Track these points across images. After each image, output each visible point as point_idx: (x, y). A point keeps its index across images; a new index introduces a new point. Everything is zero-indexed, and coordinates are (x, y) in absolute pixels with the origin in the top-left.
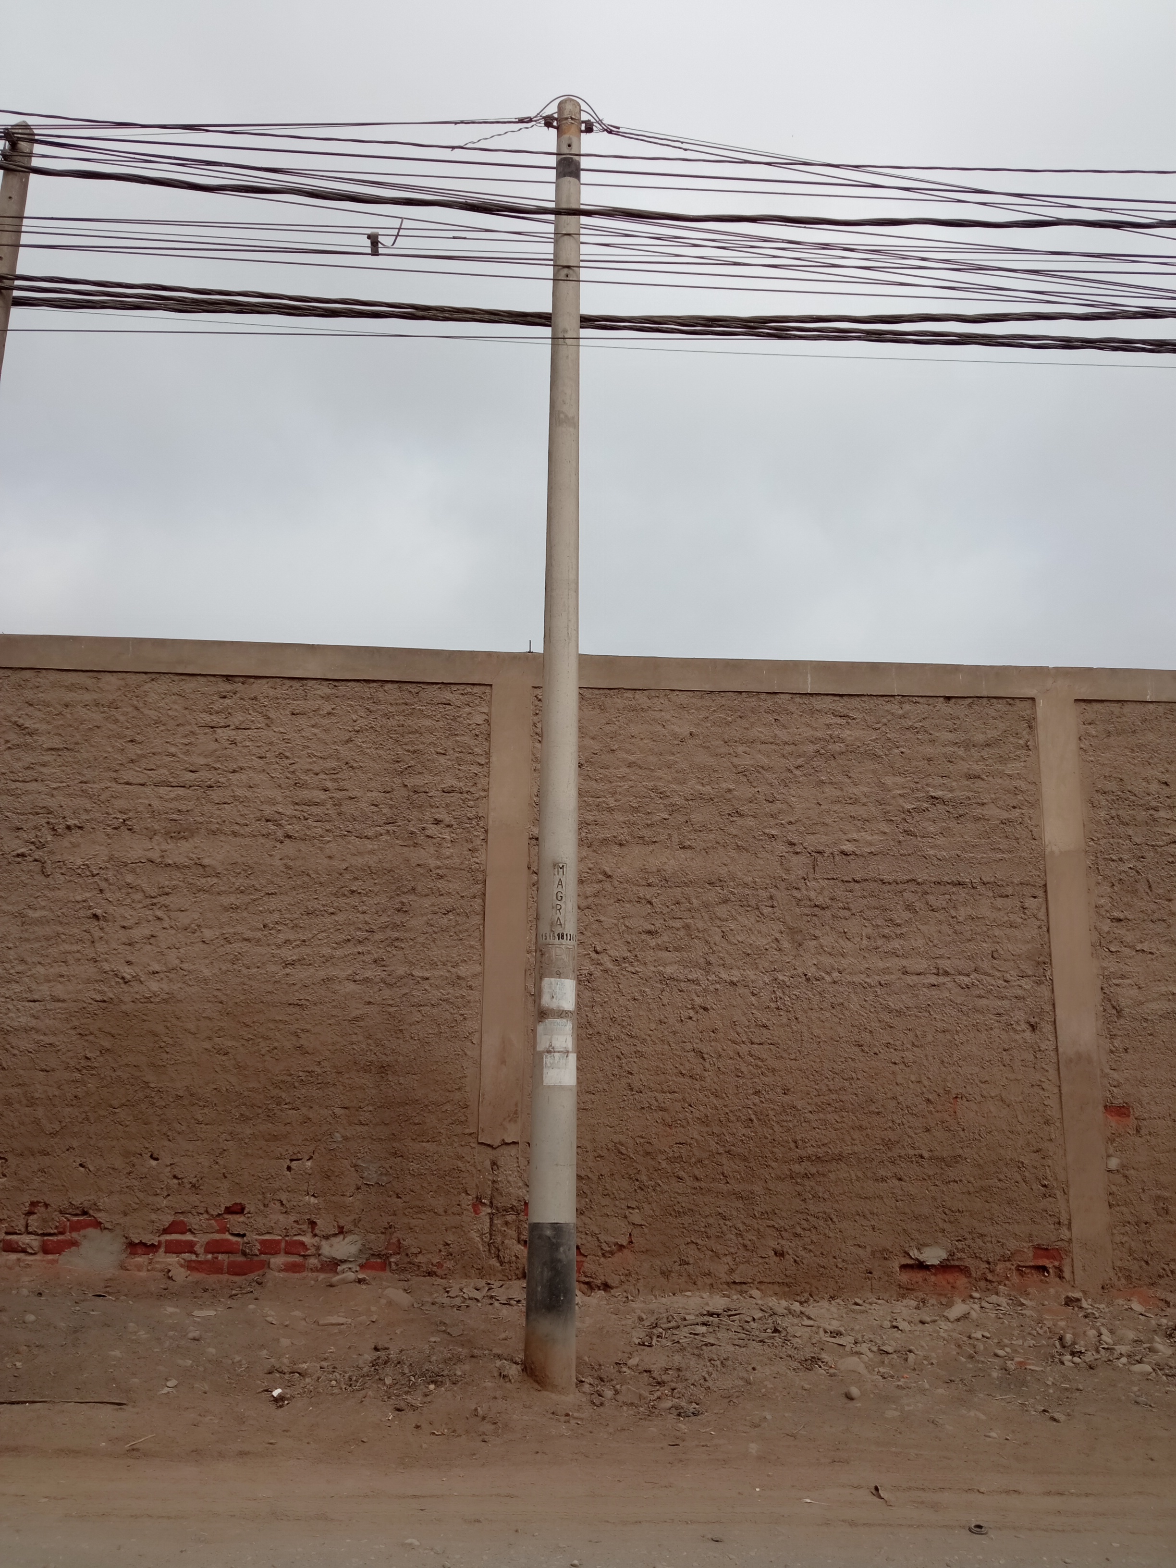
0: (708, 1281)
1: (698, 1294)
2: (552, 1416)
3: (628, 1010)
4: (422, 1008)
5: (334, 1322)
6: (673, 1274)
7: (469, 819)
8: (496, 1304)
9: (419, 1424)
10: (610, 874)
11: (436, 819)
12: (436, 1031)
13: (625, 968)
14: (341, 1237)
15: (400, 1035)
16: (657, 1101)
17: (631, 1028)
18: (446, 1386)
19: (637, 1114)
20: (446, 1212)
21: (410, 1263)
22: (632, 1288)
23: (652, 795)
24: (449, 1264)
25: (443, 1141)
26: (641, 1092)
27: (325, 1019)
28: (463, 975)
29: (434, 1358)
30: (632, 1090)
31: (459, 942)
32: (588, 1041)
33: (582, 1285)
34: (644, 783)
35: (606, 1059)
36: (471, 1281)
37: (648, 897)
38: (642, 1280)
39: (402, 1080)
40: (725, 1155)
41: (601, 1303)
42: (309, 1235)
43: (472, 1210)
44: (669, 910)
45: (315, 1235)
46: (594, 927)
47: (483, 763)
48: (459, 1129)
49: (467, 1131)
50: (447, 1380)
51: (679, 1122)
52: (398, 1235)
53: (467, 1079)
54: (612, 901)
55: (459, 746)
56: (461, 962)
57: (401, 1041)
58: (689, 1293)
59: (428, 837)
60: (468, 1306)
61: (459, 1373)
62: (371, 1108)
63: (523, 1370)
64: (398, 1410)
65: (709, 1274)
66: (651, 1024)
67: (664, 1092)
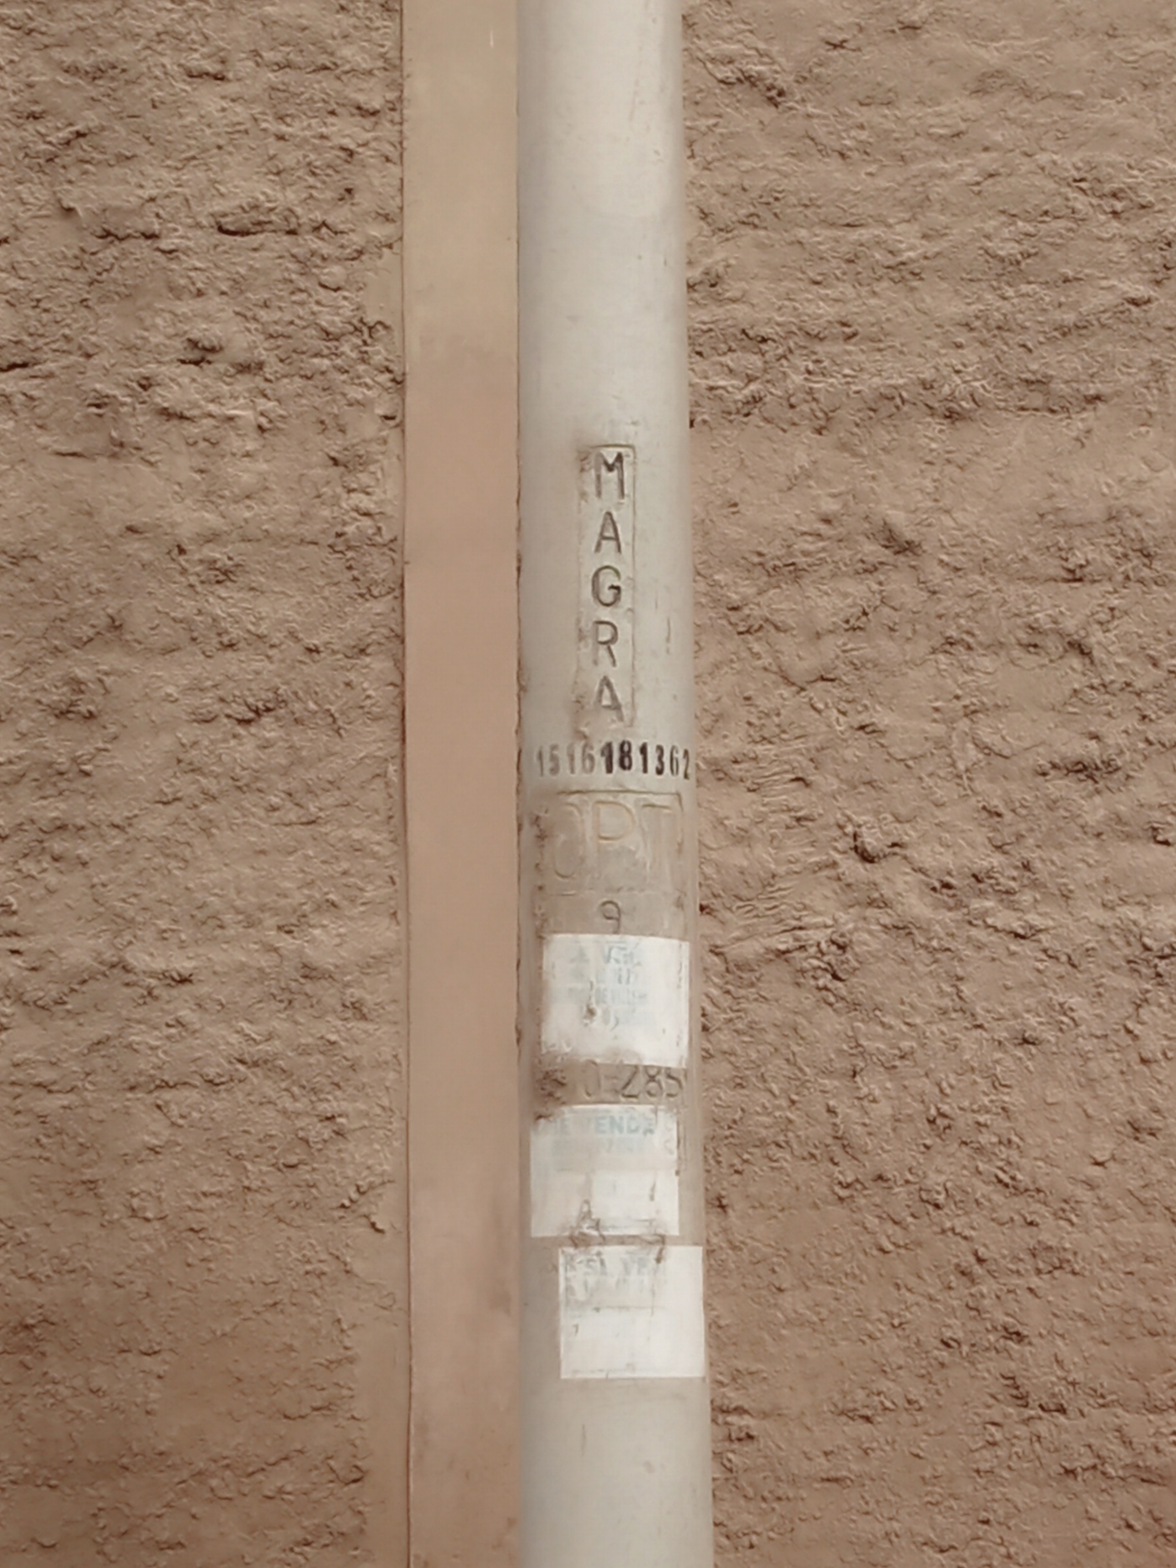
3: (997, 1084)
4: (167, 1095)
7: (327, 335)
10: (909, 534)
11: (194, 344)
12: (226, 1185)
13: (984, 914)
15: (88, 1204)
16: (1127, 1443)
17: (1014, 1155)
23: (1081, 203)
26: (1062, 1410)
28: (325, 960)
30: (1022, 1400)
31: (306, 831)
32: (838, 1212)
34: (1043, 158)
35: (912, 1282)
37: (1070, 625)
39: (100, 1377)
44: (1158, 675)
46: (848, 754)
47: (376, 104)
54: (922, 647)
55: (276, 44)
56: (318, 909)
57: (91, 1226)
59: (167, 414)
66: (1097, 1141)
67: (1156, 1409)
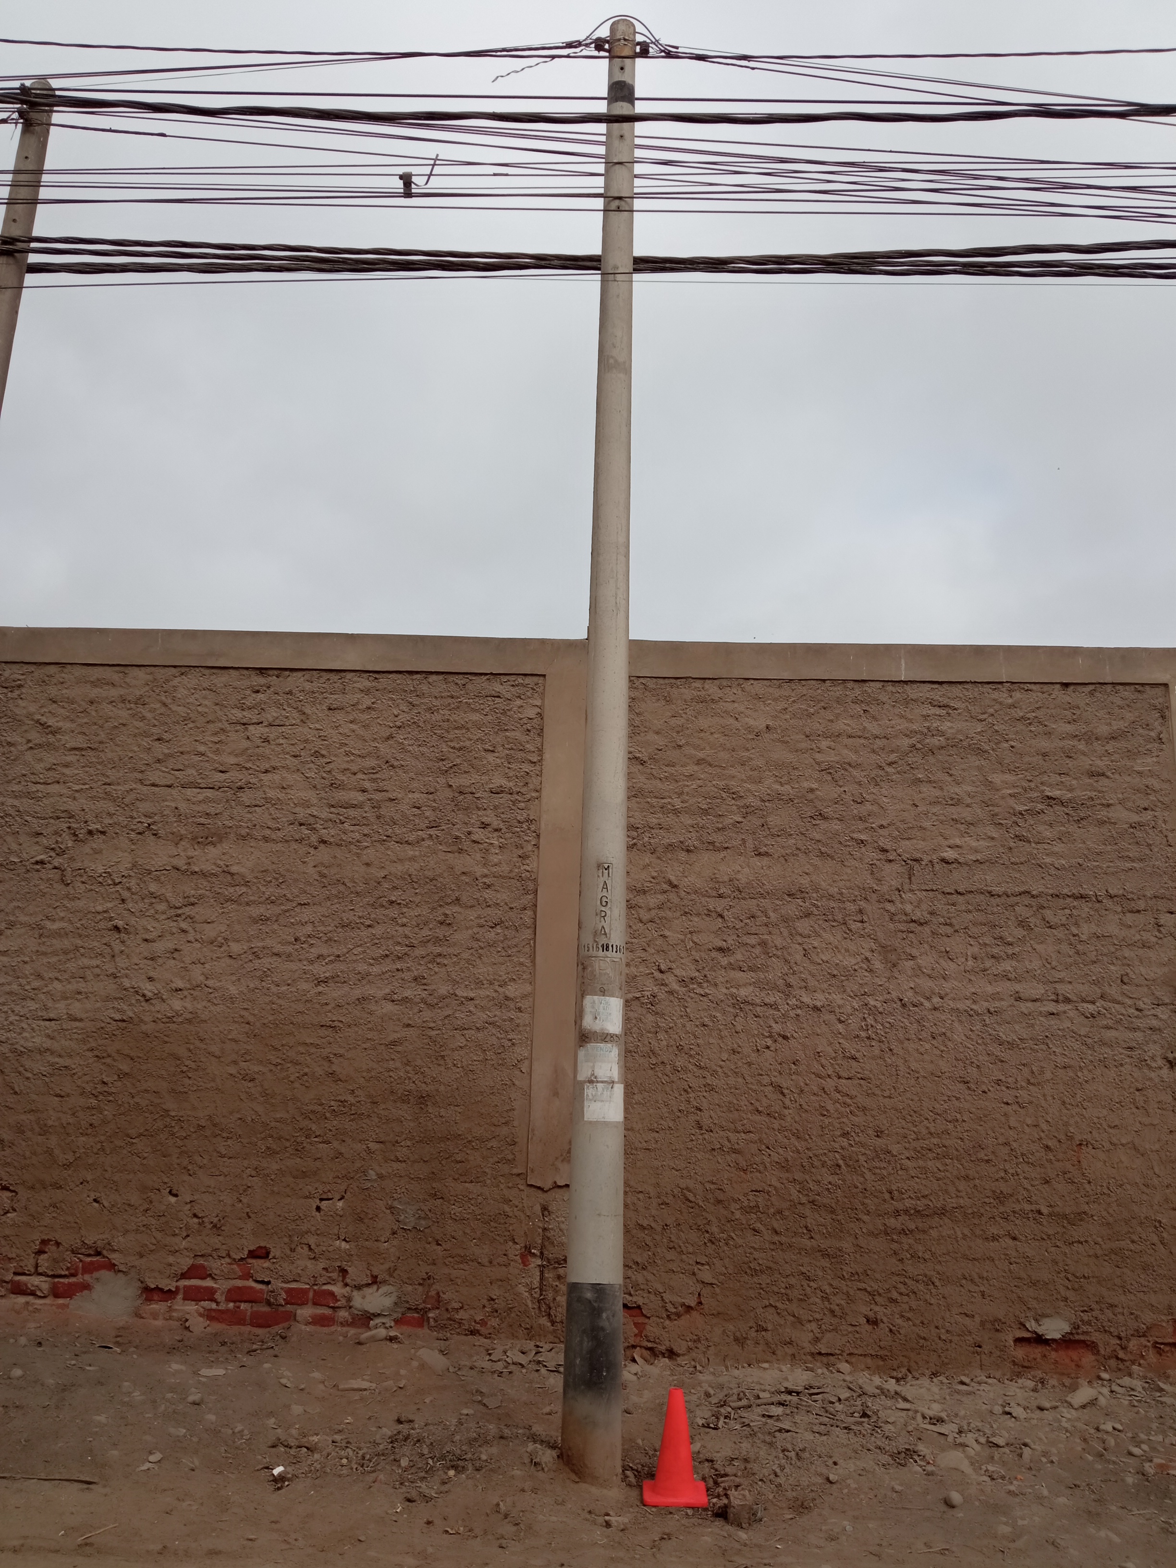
0: (789, 1350)
1: (776, 1365)
2: (588, 1516)
3: (696, 1037)
4: (466, 1032)
5: (356, 1386)
6: (748, 1342)
7: (519, 822)
8: (543, 1371)
9: (430, 1520)
10: (676, 883)
11: (483, 823)
12: (480, 1059)
13: (693, 989)
14: (375, 1287)
15: (442, 1062)
16: (729, 1141)
17: (700, 1058)
18: (468, 1472)
19: (707, 1156)
20: (491, 1262)
21: (450, 1319)
22: (701, 1356)
23: (724, 795)
24: (494, 1322)
25: (488, 1182)
26: (711, 1131)
27: (359, 1043)
28: (511, 995)
29: (457, 1438)
30: (701, 1128)
31: (507, 959)
32: (651, 1072)
33: (644, 1351)
34: (714, 782)
35: (671, 1092)
36: (517, 1342)
37: (719, 910)
38: (713, 1347)
39: (443, 1112)
40: (808, 1206)
41: (665, 1373)
42: (340, 1284)
43: (520, 1261)
44: (742, 924)
45: (346, 1285)
46: (657, 943)
47: (535, 760)
48: (506, 1169)
49: (515, 1171)
50: (470, 1465)
51: (755, 1166)
52: (437, 1287)
53: (515, 1113)
54: (678, 914)
55: (509, 743)
56: (510, 980)
57: (442, 1069)
58: (766, 1365)
59: (475, 842)
60: (510, 1373)
61: (484, 1457)
62: (409, 1143)
63: (558, 1457)
64: (409, 1500)
65: (790, 1343)
66: (723, 1054)
67: (738, 1132)
